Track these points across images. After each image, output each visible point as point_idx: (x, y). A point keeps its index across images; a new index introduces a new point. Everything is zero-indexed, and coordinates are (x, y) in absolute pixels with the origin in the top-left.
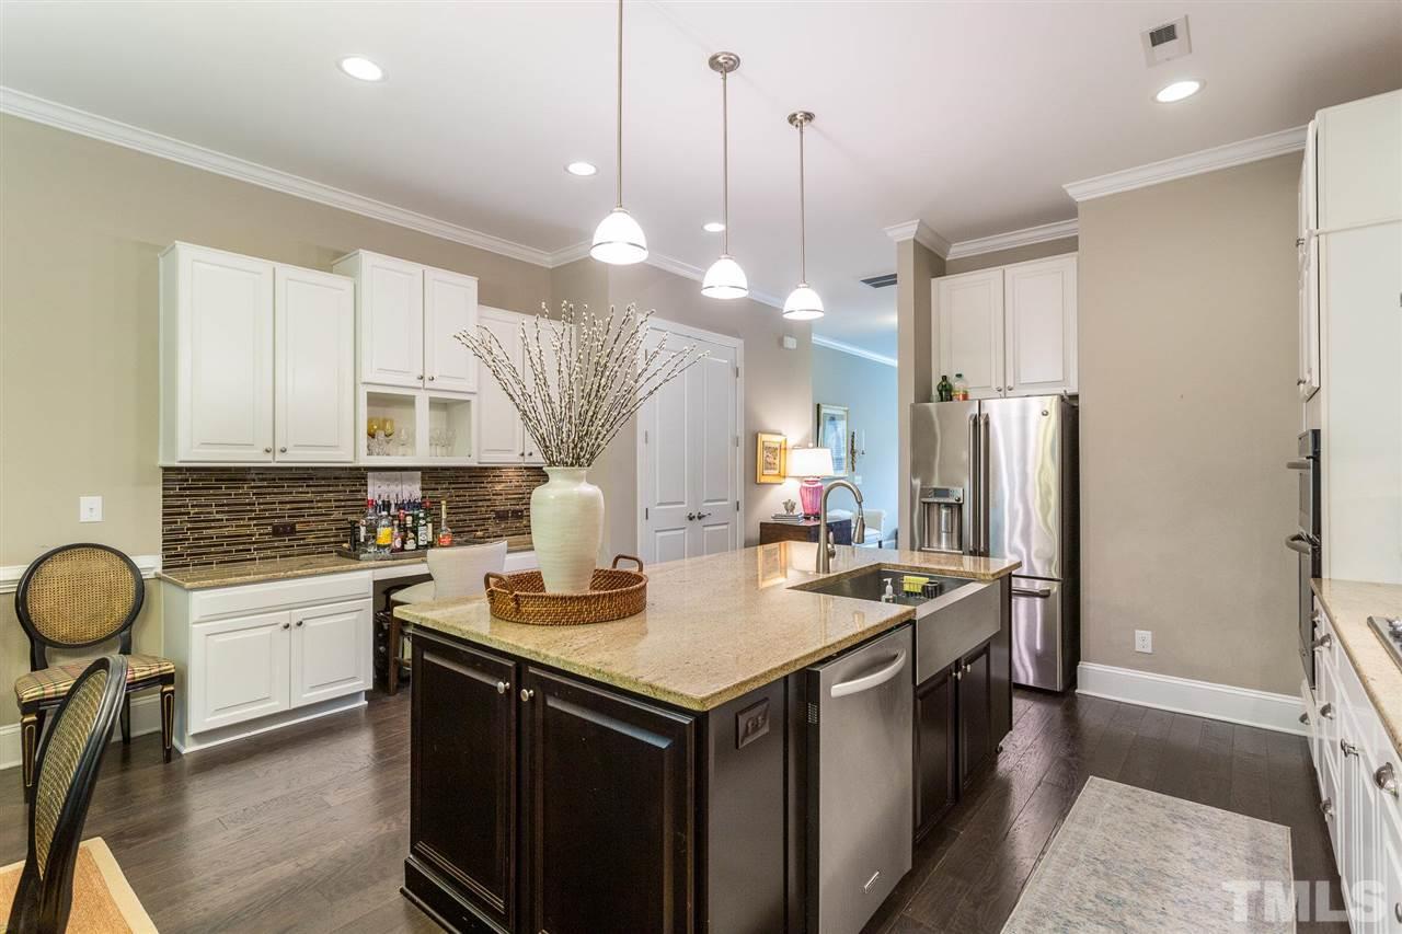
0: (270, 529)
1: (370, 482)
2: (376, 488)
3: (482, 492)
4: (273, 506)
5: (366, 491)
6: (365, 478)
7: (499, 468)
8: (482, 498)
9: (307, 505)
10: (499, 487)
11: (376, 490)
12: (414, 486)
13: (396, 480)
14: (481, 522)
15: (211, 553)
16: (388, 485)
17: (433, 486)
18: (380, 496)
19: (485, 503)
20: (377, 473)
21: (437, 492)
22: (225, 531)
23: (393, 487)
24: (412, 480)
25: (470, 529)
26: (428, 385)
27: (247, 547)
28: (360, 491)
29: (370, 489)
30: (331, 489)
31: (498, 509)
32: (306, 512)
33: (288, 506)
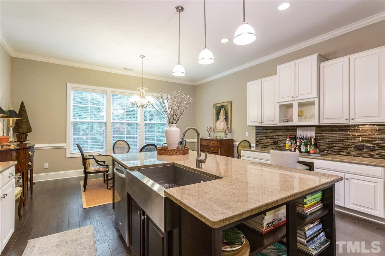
0: (273, 141)
1: (297, 130)
2: (299, 132)
3: (346, 136)
4: (273, 136)
5: (296, 133)
6: (296, 129)
7: (358, 125)
8: (346, 138)
9: (281, 136)
10: (357, 134)
11: (299, 133)
12: (312, 132)
13: (306, 130)
14: (345, 149)
15: (262, 145)
16: (303, 132)
17: (321, 132)
18: (300, 135)
19: (348, 141)
20: (299, 128)
21: (322, 135)
22: (265, 141)
23: (305, 133)
24: (312, 130)
25: (339, 151)
26: (296, 99)
27: (268, 145)
28: (294, 133)
29: (297, 133)
30: (287, 132)
31: (356, 144)
32: (280, 138)
33: (277, 136)
